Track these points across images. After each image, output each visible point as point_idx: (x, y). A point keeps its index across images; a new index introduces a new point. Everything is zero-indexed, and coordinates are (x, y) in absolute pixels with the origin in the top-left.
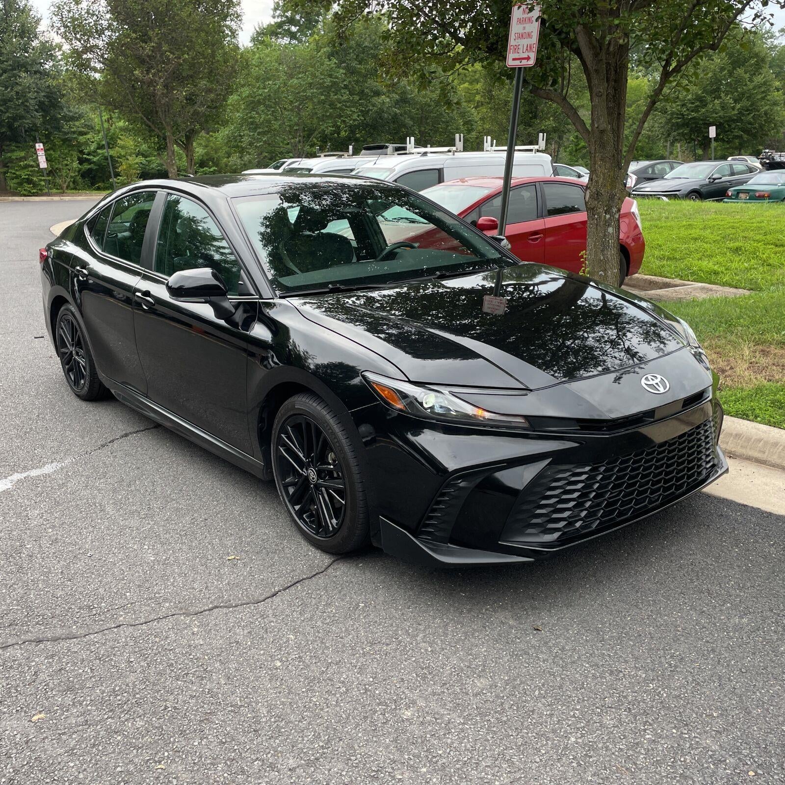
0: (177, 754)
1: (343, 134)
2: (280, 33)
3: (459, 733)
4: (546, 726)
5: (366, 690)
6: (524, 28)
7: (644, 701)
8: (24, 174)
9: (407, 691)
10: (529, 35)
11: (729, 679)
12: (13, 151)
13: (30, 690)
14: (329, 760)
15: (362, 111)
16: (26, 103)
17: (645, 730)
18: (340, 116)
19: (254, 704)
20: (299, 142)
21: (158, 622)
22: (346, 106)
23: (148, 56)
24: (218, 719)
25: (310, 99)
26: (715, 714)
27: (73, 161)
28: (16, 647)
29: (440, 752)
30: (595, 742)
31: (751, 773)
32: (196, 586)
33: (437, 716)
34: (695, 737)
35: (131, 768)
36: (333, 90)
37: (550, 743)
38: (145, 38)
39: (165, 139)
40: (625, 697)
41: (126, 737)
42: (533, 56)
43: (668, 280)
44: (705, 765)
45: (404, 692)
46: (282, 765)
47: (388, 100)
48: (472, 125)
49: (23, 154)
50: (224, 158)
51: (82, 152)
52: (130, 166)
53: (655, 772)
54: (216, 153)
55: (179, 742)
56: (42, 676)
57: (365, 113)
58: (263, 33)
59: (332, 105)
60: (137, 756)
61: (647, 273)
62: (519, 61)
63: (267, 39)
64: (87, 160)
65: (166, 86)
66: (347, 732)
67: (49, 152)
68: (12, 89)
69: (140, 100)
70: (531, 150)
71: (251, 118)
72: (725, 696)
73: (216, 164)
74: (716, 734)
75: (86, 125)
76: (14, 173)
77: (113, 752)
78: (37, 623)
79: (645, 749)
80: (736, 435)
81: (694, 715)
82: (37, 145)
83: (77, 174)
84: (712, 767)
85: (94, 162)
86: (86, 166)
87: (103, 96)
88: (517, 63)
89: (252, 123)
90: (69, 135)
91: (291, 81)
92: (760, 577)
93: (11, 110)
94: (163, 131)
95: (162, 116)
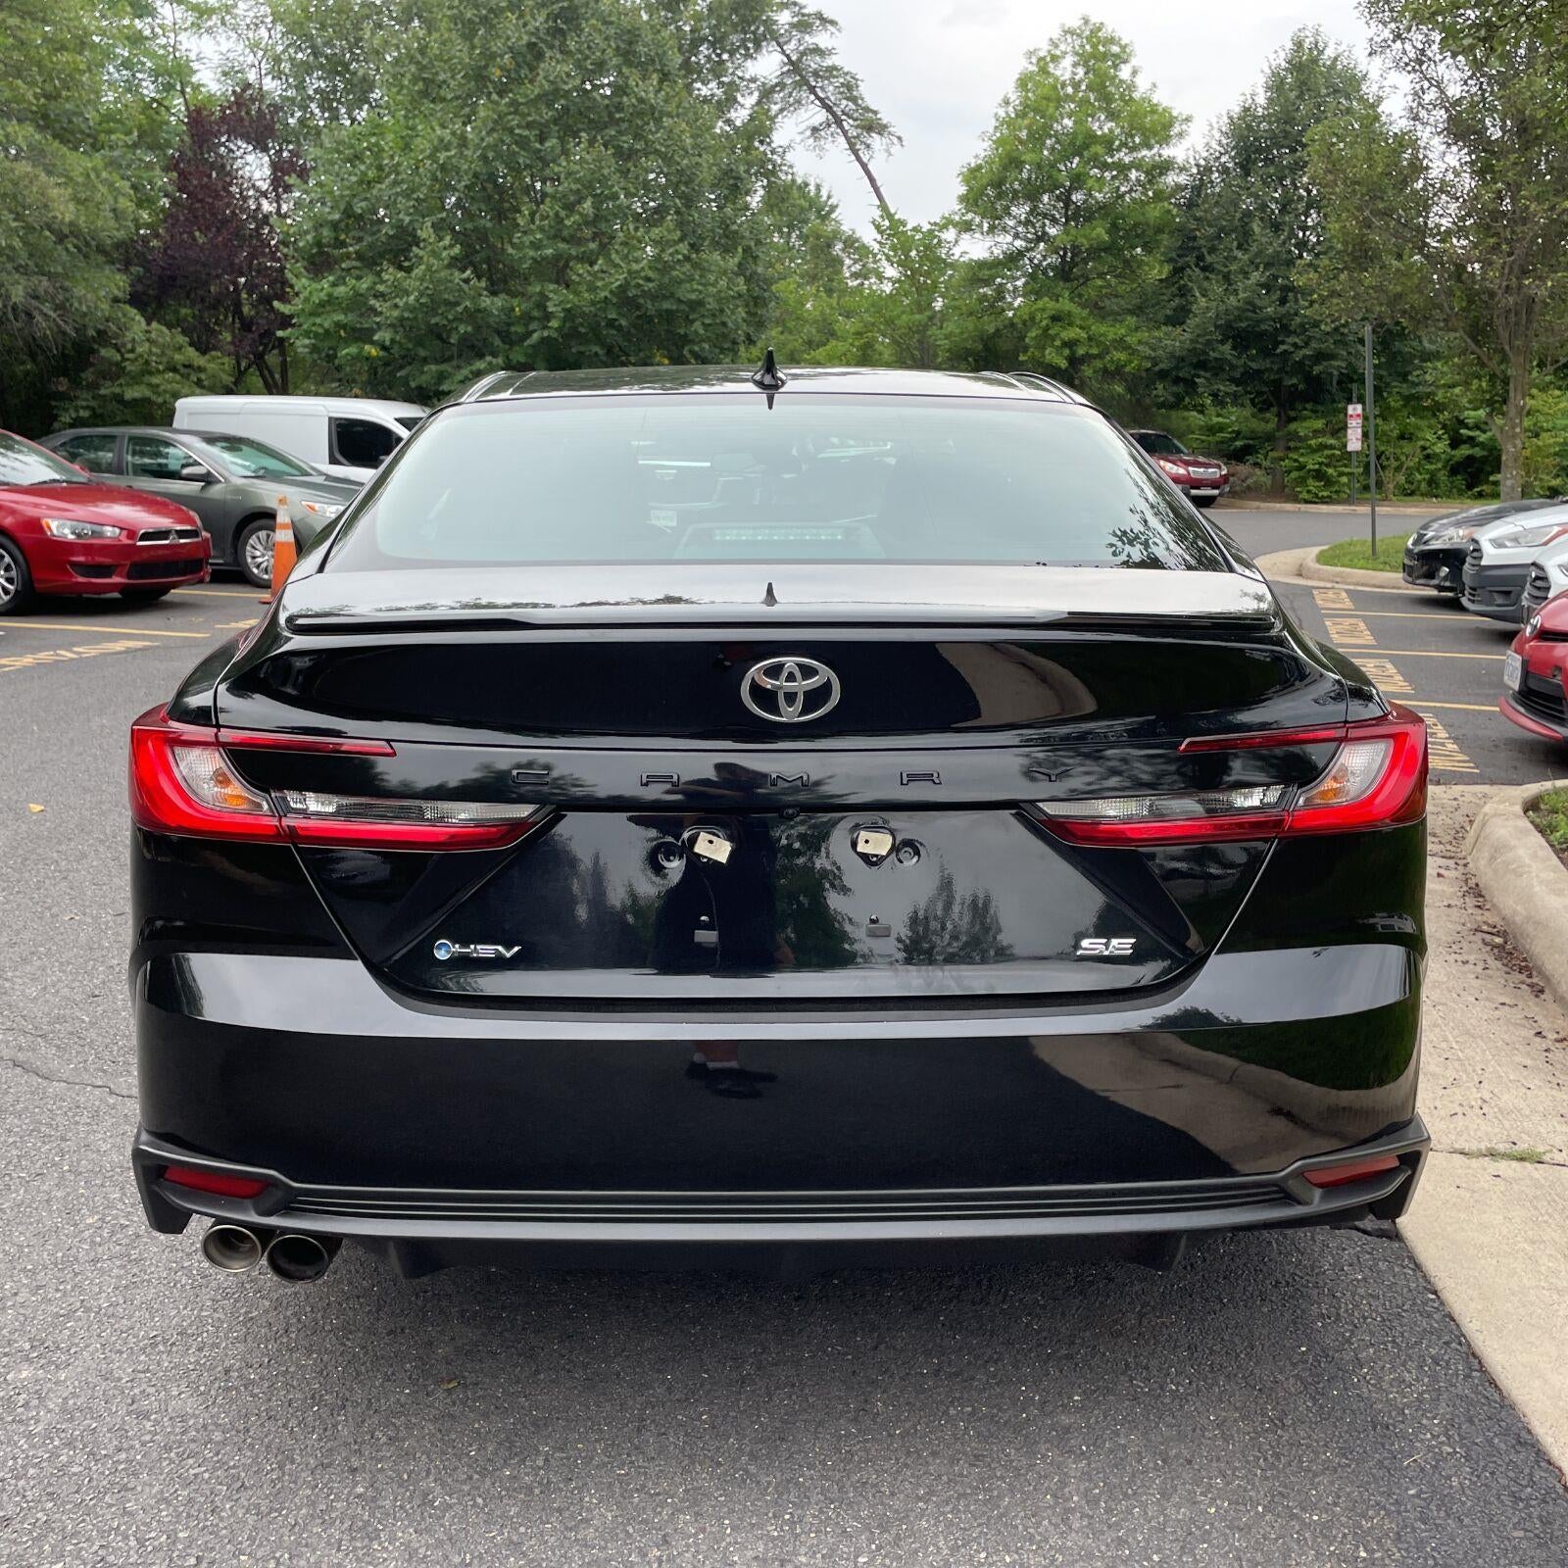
8: (1312, 462)
12: (1305, 419)
27: (1437, 441)
51: (1458, 423)
64: (1471, 440)
82: (1351, 407)
83: (1441, 465)
85: (1482, 445)
86: (1464, 451)
90: (1420, 388)
93: (1314, 344)
94: (1503, 367)
95: (1504, 335)
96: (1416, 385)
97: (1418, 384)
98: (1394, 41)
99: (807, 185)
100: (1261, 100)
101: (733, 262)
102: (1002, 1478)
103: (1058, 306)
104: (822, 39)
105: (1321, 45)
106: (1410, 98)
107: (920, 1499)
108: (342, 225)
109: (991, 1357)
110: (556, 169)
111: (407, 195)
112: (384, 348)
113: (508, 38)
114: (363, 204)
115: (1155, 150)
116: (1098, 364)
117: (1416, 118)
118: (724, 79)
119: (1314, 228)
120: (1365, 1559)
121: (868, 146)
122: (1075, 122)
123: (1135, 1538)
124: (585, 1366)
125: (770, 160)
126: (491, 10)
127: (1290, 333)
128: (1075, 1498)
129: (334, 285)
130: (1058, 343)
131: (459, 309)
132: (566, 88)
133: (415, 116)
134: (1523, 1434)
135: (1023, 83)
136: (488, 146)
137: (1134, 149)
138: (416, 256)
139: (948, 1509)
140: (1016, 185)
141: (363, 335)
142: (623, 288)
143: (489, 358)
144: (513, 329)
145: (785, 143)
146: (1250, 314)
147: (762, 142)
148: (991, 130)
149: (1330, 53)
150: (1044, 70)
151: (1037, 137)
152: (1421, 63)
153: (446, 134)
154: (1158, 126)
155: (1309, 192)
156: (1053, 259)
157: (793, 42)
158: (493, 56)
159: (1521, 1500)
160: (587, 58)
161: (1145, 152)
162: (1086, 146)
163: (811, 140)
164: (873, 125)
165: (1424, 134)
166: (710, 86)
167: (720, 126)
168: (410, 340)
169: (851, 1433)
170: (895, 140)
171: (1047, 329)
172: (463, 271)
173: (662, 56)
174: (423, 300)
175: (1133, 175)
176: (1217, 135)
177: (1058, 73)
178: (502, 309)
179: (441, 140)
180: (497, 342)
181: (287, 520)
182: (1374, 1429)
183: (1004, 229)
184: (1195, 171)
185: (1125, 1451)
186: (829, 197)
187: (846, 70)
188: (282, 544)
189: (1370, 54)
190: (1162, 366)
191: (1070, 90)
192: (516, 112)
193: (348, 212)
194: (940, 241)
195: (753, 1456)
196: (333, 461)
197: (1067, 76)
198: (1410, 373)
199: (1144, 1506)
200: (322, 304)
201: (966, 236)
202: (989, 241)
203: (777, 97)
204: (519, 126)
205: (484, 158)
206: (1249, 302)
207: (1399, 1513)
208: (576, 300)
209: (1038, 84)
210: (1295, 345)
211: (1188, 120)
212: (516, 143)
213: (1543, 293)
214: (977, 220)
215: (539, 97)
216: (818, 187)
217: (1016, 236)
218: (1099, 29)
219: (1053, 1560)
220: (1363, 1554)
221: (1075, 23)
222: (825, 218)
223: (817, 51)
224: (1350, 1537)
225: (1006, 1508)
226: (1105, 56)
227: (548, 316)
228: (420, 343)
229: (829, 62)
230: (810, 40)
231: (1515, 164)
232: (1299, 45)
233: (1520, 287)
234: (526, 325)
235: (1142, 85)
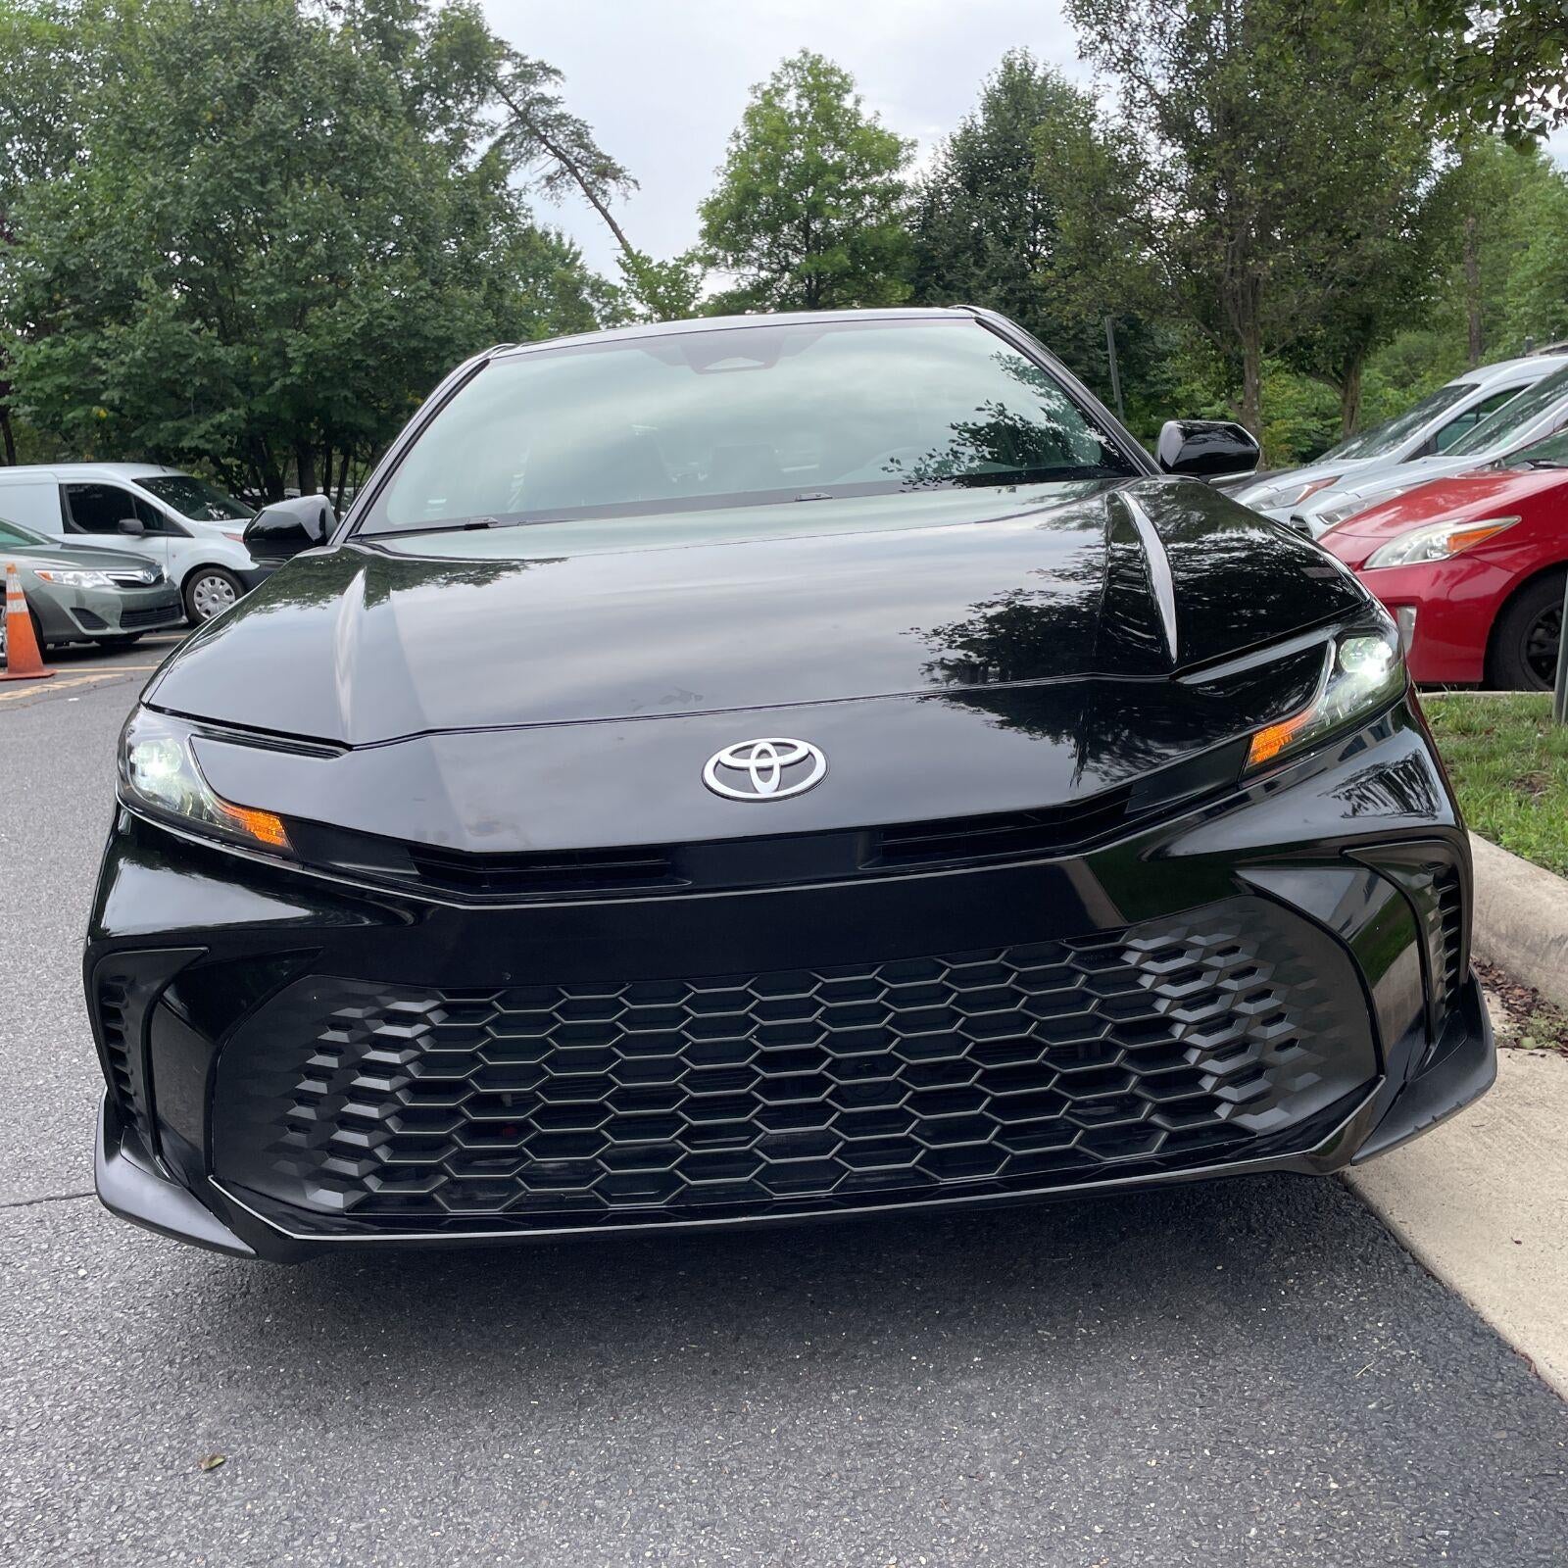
39: (1240, 362)
94: (1236, 348)
95: (1234, 316)
96: (1153, 384)
97: (1156, 384)
98: (1101, 42)
99: (548, 234)
100: (980, 121)
101: (478, 296)
102: (903, 1465)
104: (547, 89)
105: (1031, 67)
106: (1123, 96)
107: (808, 1506)
108: (56, 285)
109: (873, 1329)
110: (282, 211)
111: (124, 249)
112: (112, 408)
113: (217, 81)
114: (76, 260)
115: (886, 176)
117: (1130, 116)
118: (451, 125)
119: (1042, 242)
120: (1337, 1491)
121: (604, 193)
122: (806, 153)
123: (1070, 1510)
124: (385, 1414)
125: (507, 203)
126: (196, 54)
128: (992, 1474)
129: (53, 346)
131: (192, 361)
132: (285, 128)
133: (124, 167)
134: (1477, 1323)
135: (751, 116)
136: (205, 192)
137: (865, 175)
138: (139, 310)
139: (843, 1512)
140: (756, 217)
141: (91, 397)
142: (365, 331)
143: (229, 410)
144: (252, 379)
145: (520, 186)
147: (497, 187)
148: (725, 165)
149: (1039, 73)
150: (769, 104)
151: (772, 168)
152: (1129, 63)
153: (160, 182)
154: (887, 152)
155: (1034, 207)
156: (800, 287)
157: (518, 93)
158: (202, 101)
159: (1494, 1396)
160: (303, 97)
161: (875, 179)
162: (819, 175)
163: (547, 189)
164: (607, 170)
165: (1140, 130)
166: (437, 132)
167: (452, 173)
168: (141, 398)
169: (717, 1441)
170: (631, 184)
172: (193, 321)
173: (382, 94)
174: (151, 355)
175: (867, 200)
176: (943, 158)
177: (784, 105)
178: (239, 357)
179: (155, 188)
180: (237, 392)
181: (19, 589)
182: (1315, 1341)
183: (748, 262)
184: (925, 193)
185: (1040, 1411)
186: (571, 245)
187: (574, 117)
188: (15, 615)
189: (1080, 57)
191: (797, 121)
192: (233, 156)
193: (60, 271)
194: (686, 277)
195: (602, 1488)
196: (68, 529)
197: (793, 108)
198: (1146, 374)
199: (1073, 1471)
200: (41, 367)
201: (711, 270)
202: (734, 274)
203: (509, 148)
204: (237, 170)
205: (203, 204)
207: (1364, 1432)
208: (317, 344)
209: (766, 119)
211: (913, 144)
212: (236, 187)
213: (1265, 274)
214: (721, 254)
215: (255, 140)
216: (559, 236)
217: (761, 267)
218: (819, 61)
219: (978, 1552)
220: (1334, 1486)
221: (795, 56)
222: (570, 266)
223: (543, 100)
224: (1315, 1469)
225: (912, 1499)
226: (827, 87)
227: (288, 363)
228: (151, 399)
229: (556, 111)
230: (535, 90)
231: (1227, 151)
232: (1009, 66)
233: (1245, 268)
234: (267, 375)
235: (866, 113)
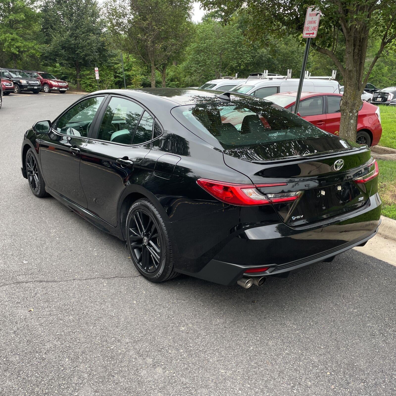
0: (82, 331)
1: (242, 67)
2: (216, 16)
3: (202, 339)
4: (242, 342)
5: (169, 317)
6: (312, 18)
7: (291, 338)
8: (88, 82)
9: (186, 320)
10: (314, 22)
11: (336, 334)
12: (85, 71)
13: (32, 299)
14: (143, 342)
15: (252, 56)
16: (92, 48)
17: (286, 349)
18: (241, 58)
19: (119, 316)
20: (220, 71)
21: (91, 280)
22: (244, 53)
23: (145, 27)
24: (103, 320)
25: (227, 49)
26: (322, 347)
27: (111, 77)
28: (31, 282)
29: (191, 345)
30: (261, 351)
31: (328, 373)
32: (111, 267)
33: (195, 331)
34: (308, 355)
35: (63, 333)
36: (238, 45)
37: (241, 348)
38: (144, 19)
39: (151, 67)
40: (283, 335)
41: (64, 322)
42: (315, 32)
43: (394, 150)
44: (308, 367)
45: (184, 320)
46: (123, 341)
47: (265, 51)
48: (310, 64)
49: (88, 72)
50: (183, 77)
51: (116, 72)
52: (137, 80)
53: (283, 366)
54: (179, 75)
55: (85, 326)
56: (38, 295)
57: (253, 57)
58: (208, 16)
59: (237, 52)
60: (66, 330)
61: (383, 145)
62: (309, 35)
63: (210, 19)
64: (118, 77)
65: (153, 42)
66: (155, 332)
67: (100, 72)
68: (86, 41)
69: (140, 49)
70: (328, 79)
71: (197, 58)
72: (331, 341)
73: (178, 80)
74: (319, 355)
75: (118, 59)
76: (84, 81)
77: (57, 327)
78: (42, 275)
79: (283, 357)
80: (390, 227)
81: (312, 346)
82: (95, 68)
83: (113, 83)
84: (311, 368)
85: (121, 78)
86: (118, 79)
87: (124, 46)
88: (308, 36)
89: (197, 61)
90: (110, 64)
91: (218, 40)
92: (373, 293)
93: (85, 51)
95: (150, 56)
103: (13, 36)
116: (27, 53)
127: (78, 48)
130: (15, 47)
146: (68, 42)
171: (10, 42)
184: (45, 2)
190: (46, 55)
198: (107, 60)
206: (67, 39)
210: (80, 51)
